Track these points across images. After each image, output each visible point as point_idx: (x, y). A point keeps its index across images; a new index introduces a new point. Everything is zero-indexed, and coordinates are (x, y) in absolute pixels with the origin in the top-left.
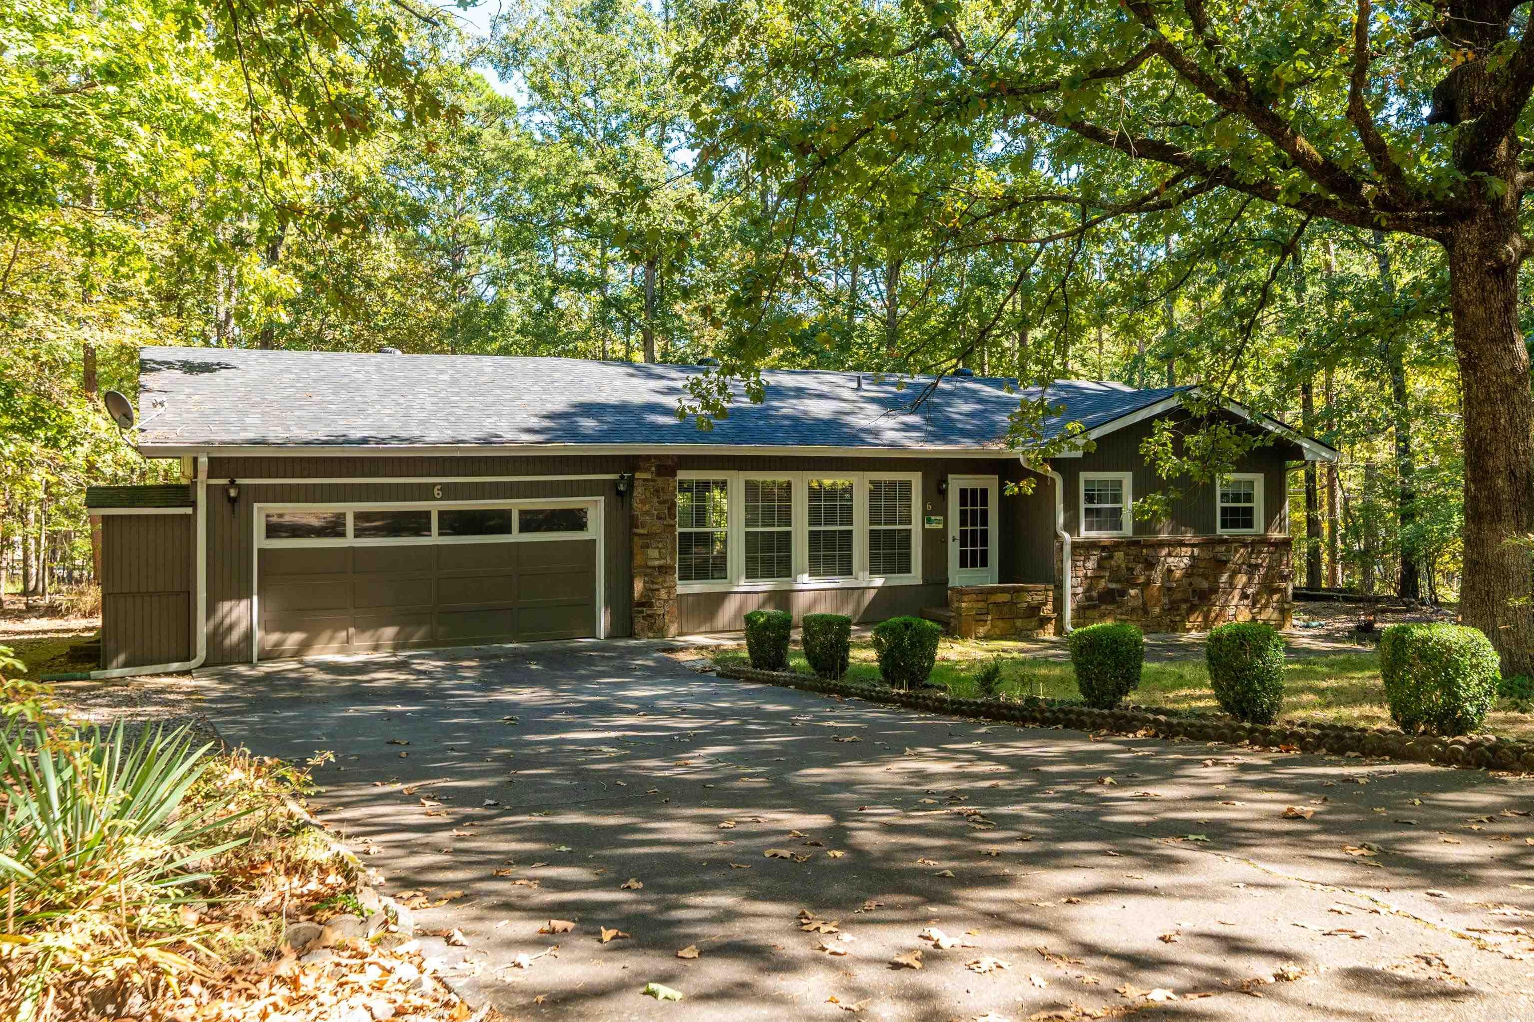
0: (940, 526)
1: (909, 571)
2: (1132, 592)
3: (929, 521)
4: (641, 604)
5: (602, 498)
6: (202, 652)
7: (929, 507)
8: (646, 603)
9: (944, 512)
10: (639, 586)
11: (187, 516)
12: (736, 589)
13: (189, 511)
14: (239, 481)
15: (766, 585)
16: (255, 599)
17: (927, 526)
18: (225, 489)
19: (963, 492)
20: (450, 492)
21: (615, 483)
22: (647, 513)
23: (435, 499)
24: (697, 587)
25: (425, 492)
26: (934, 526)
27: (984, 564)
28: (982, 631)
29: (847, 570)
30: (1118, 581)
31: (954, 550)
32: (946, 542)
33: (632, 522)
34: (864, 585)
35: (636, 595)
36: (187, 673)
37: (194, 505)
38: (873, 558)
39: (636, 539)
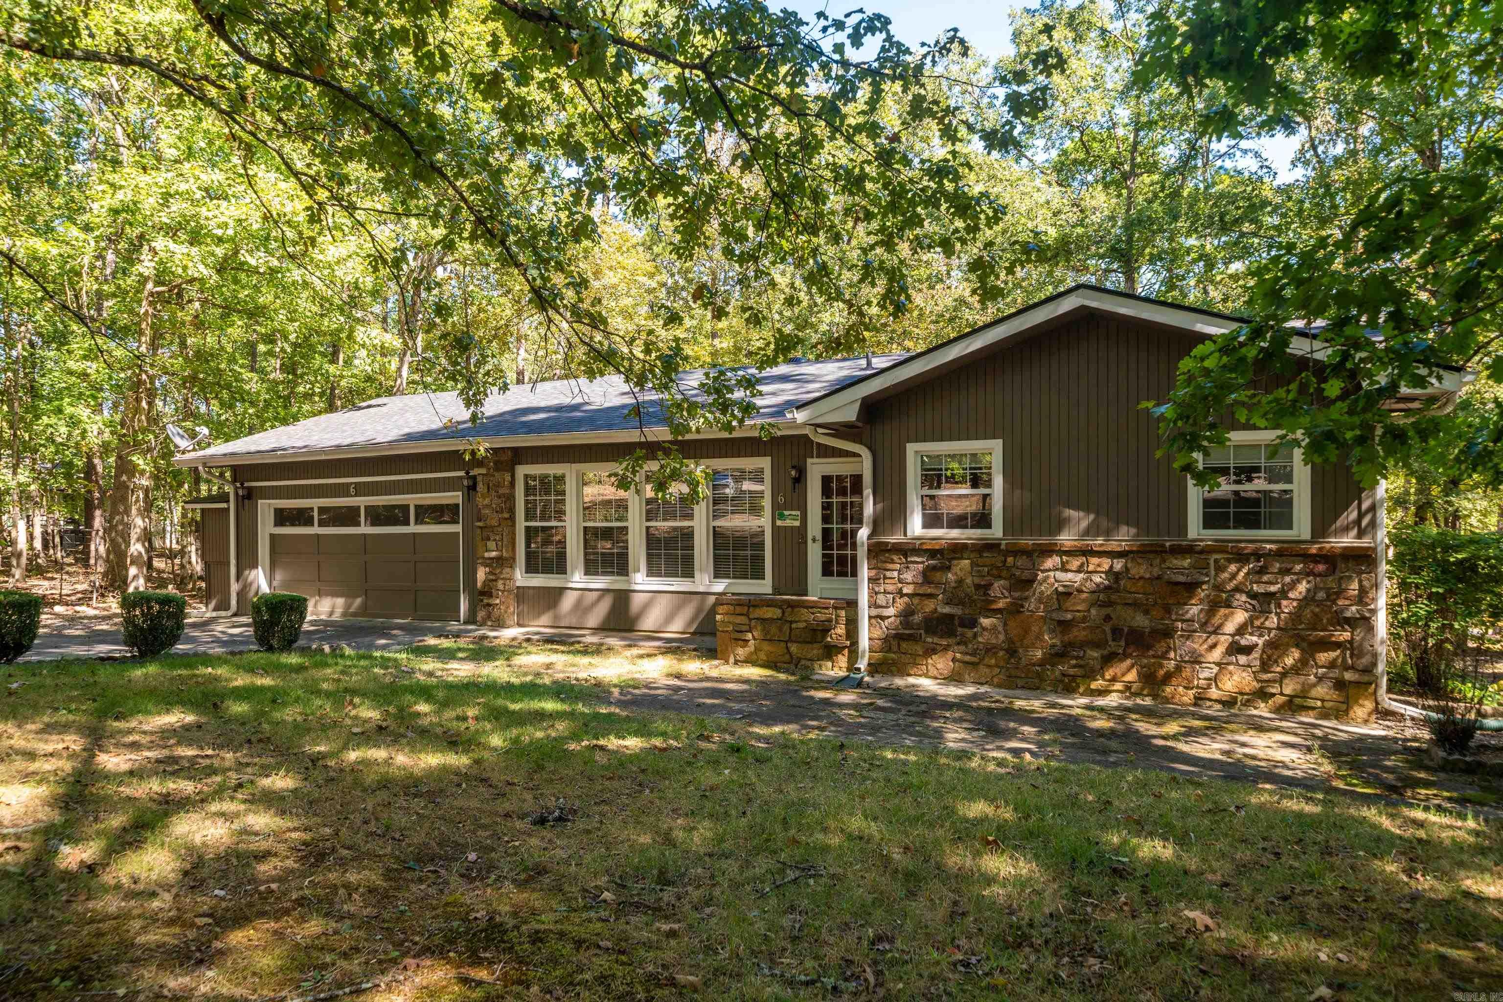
0: (797, 523)
1: (758, 576)
2: (985, 622)
3: (782, 517)
5: (460, 494)
7: (781, 499)
8: (488, 593)
9: (803, 508)
10: (481, 574)
12: (571, 585)
13: (227, 505)
14: (248, 484)
15: (600, 582)
16: (260, 569)
17: (779, 523)
19: (826, 480)
20: (361, 490)
22: (487, 507)
23: (353, 496)
24: (538, 581)
26: (788, 523)
27: (854, 574)
28: (741, 652)
29: (688, 573)
30: (961, 603)
31: (814, 554)
32: (806, 543)
33: (478, 516)
34: (701, 589)
35: (479, 584)
37: (228, 501)
38: (717, 559)
39: (479, 531)
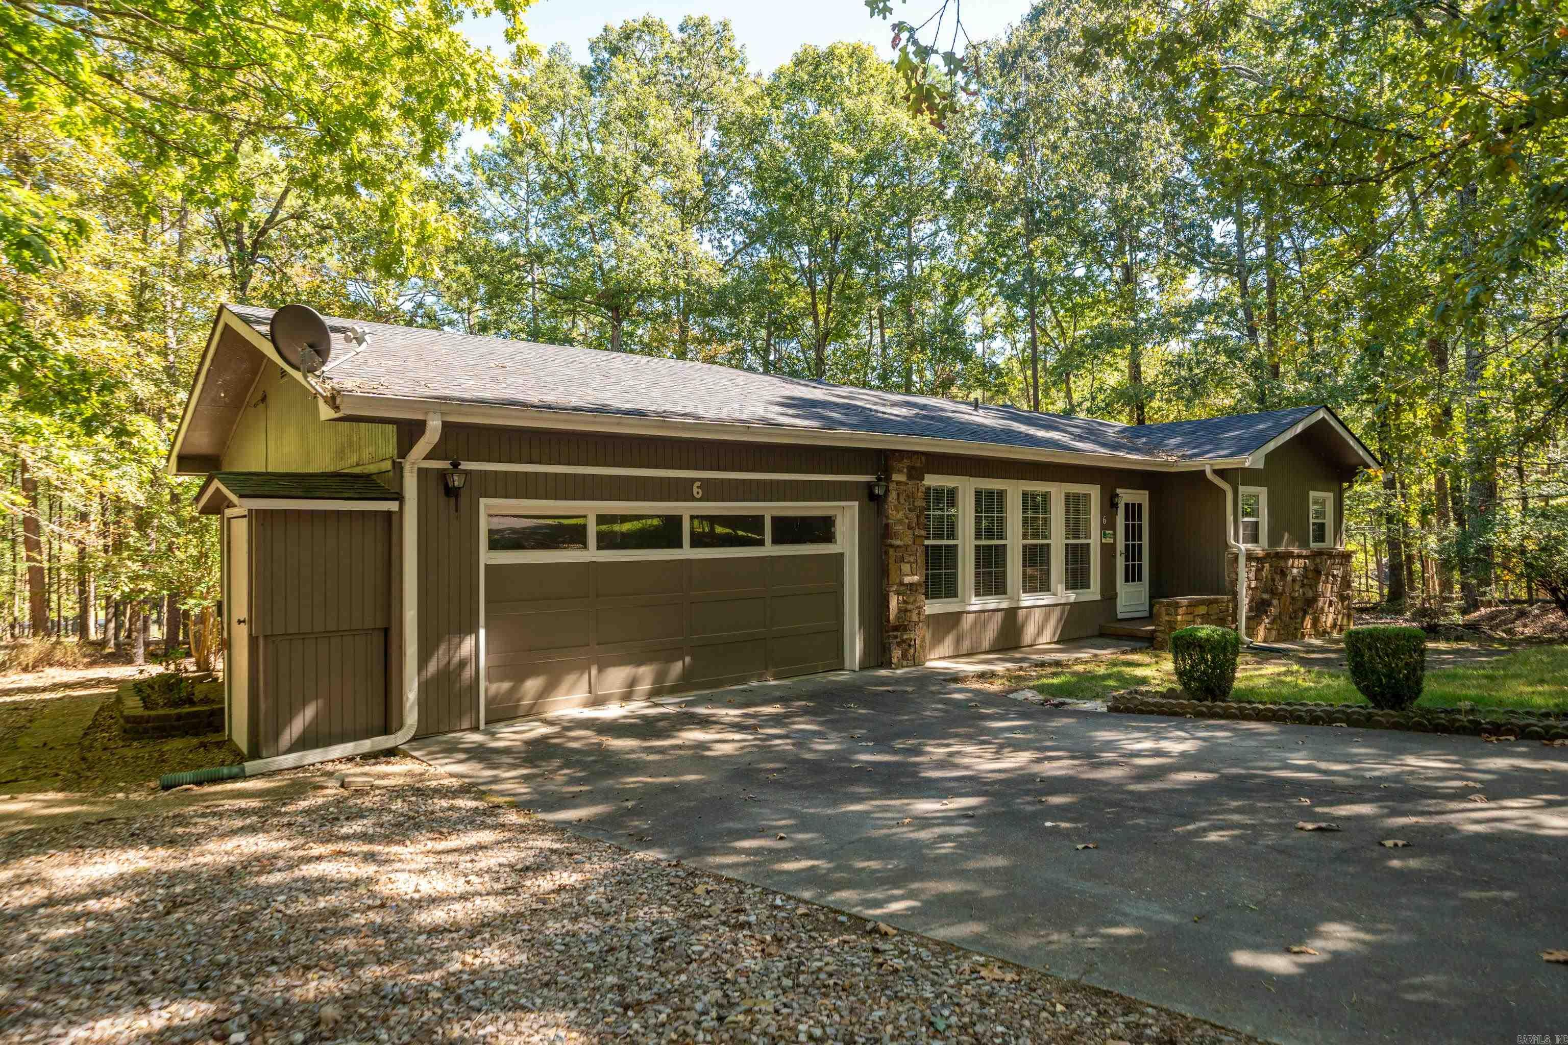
0: (1112, 541)
1: (1088, 587)
3: (1104, 535)
4: (896, 628)
5: (856, 503)
6: (411, 718)
7: (1104, 520)
8: (902, 627)
9: (1114, 528)
10: (895, 604)
11: (389, 514)
12: (965, 609)
13: (393, 506)
14: (466, 465)
16: (482, 632)
17: (1102, 540)
18: (443, 475)
19: (1127, 507)
20: (713, 491)
21: (869, 486)
22: (900, 521)
23: (694, 499)
25: (681, 491)
26: (1108, 540)
27: (1140, 580)
29: (1045, 587)
31: (1120, 564)
32: (1115, 557)
33: (886, 532)
34: (1061, 601)
35: (892, 616)
36: (391, 753)
37: (399, 497)
38: (1066, 573)
39: (891, 551)
